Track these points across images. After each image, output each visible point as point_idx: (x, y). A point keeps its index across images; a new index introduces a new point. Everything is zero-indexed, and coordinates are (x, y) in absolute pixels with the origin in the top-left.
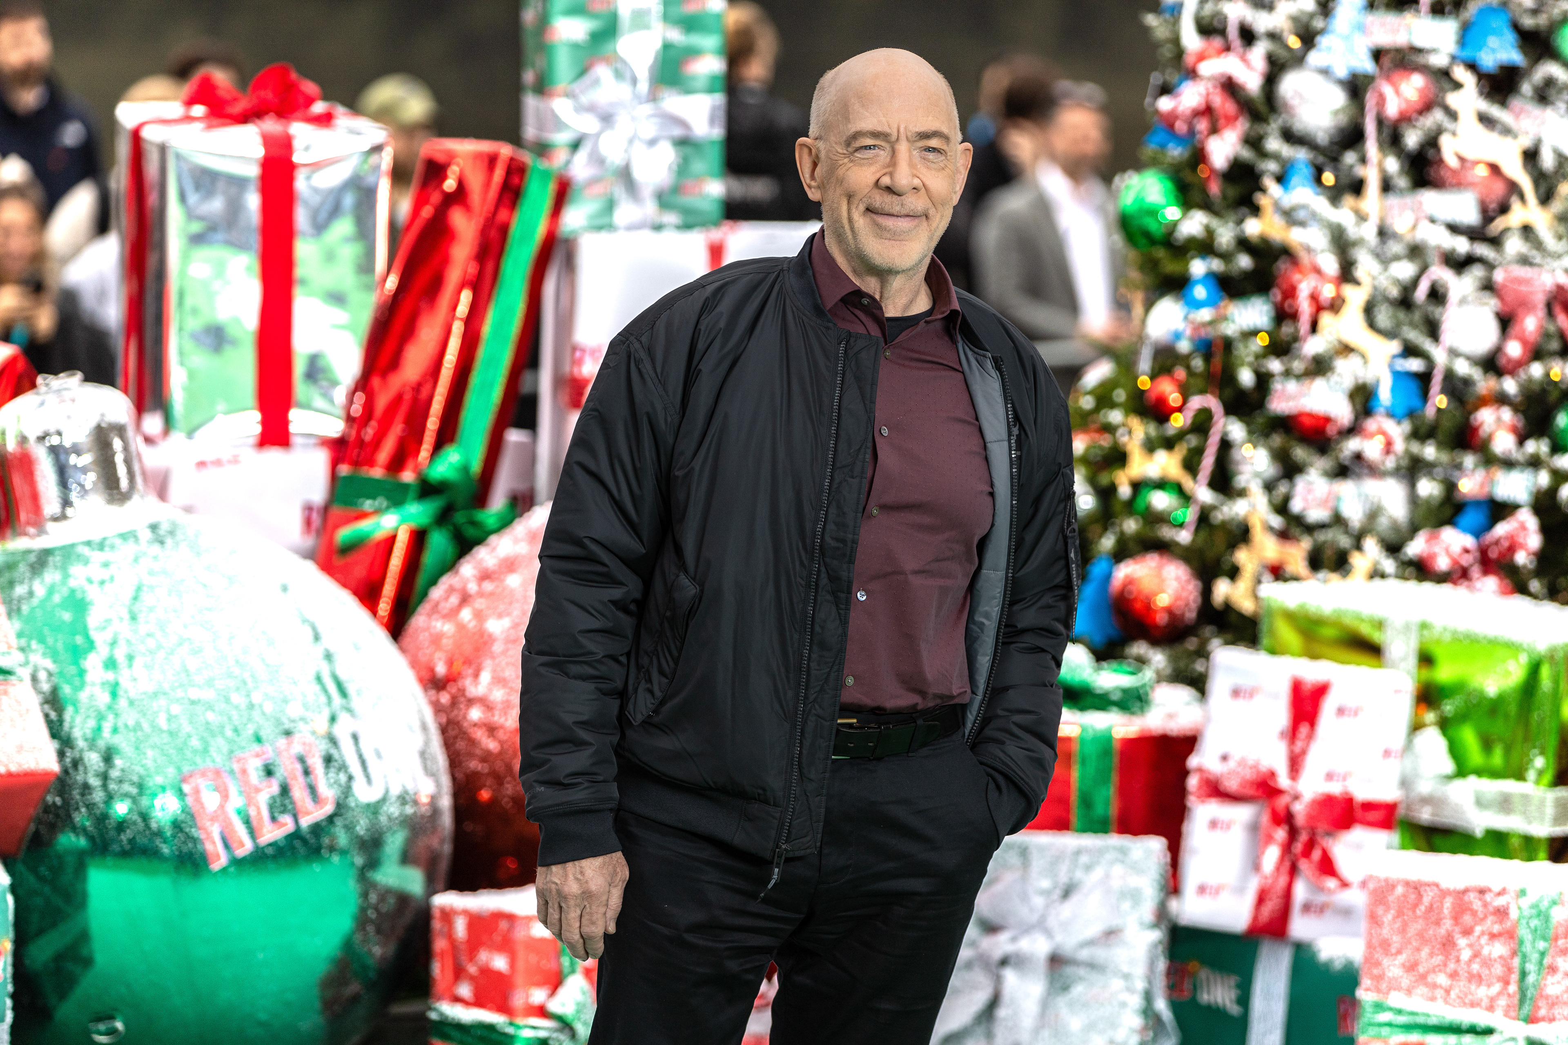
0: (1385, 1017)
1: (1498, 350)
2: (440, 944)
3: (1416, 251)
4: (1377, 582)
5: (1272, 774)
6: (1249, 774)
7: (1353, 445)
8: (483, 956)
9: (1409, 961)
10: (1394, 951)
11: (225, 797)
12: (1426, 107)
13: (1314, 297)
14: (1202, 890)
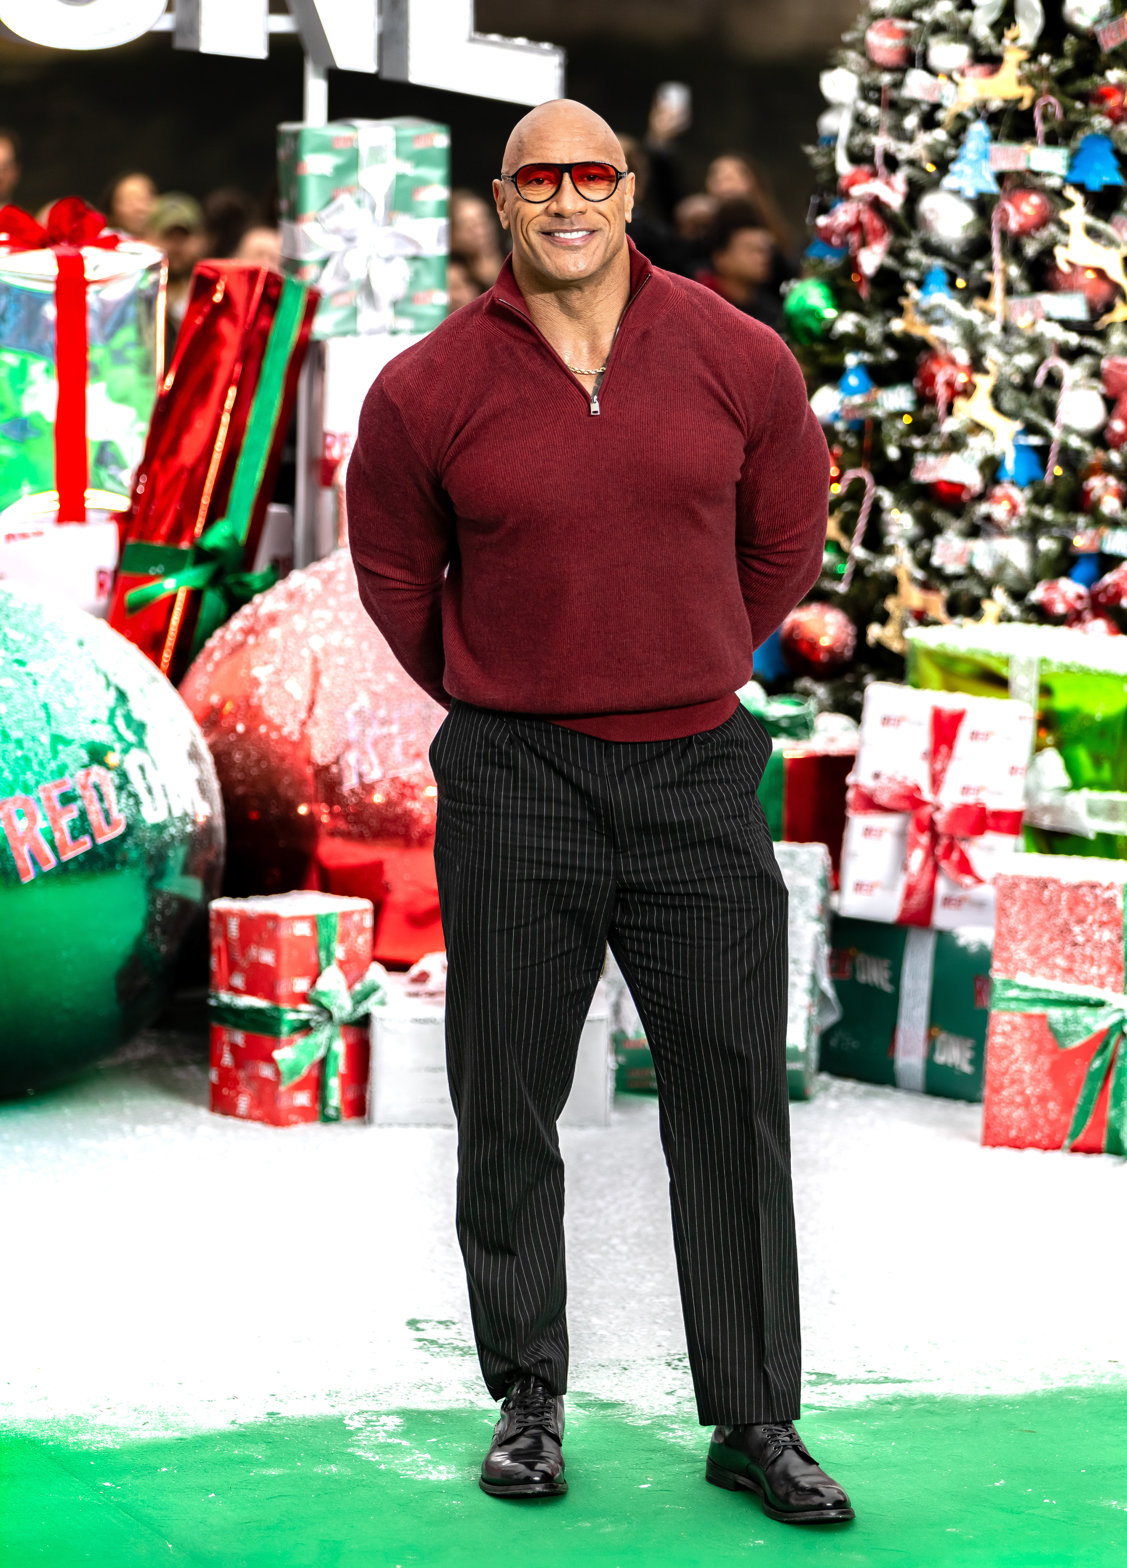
0: (1013, 993)
1: (1104, 428)
2: (217, 942)
3: (1035, 344)
4: (1005, 625)
5: (918, 789)
6: (897, 789)
7: (983, 508)
8: (253, 951)
9: (1033, 945)
10: (1020, 937)
11: (33, 819)
12: (1042, 223)
13: (950, 384)
14: (859, 887)
